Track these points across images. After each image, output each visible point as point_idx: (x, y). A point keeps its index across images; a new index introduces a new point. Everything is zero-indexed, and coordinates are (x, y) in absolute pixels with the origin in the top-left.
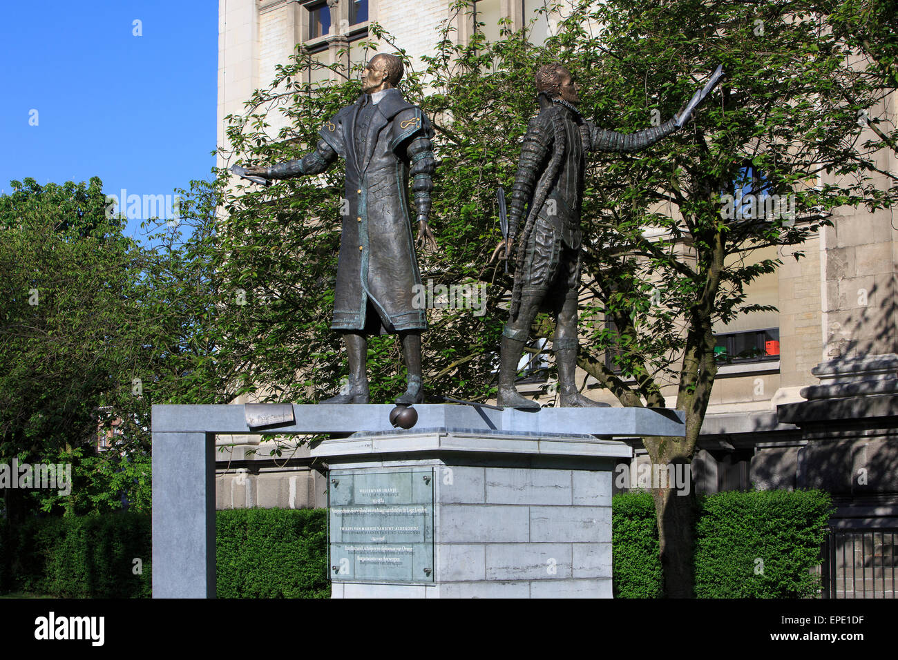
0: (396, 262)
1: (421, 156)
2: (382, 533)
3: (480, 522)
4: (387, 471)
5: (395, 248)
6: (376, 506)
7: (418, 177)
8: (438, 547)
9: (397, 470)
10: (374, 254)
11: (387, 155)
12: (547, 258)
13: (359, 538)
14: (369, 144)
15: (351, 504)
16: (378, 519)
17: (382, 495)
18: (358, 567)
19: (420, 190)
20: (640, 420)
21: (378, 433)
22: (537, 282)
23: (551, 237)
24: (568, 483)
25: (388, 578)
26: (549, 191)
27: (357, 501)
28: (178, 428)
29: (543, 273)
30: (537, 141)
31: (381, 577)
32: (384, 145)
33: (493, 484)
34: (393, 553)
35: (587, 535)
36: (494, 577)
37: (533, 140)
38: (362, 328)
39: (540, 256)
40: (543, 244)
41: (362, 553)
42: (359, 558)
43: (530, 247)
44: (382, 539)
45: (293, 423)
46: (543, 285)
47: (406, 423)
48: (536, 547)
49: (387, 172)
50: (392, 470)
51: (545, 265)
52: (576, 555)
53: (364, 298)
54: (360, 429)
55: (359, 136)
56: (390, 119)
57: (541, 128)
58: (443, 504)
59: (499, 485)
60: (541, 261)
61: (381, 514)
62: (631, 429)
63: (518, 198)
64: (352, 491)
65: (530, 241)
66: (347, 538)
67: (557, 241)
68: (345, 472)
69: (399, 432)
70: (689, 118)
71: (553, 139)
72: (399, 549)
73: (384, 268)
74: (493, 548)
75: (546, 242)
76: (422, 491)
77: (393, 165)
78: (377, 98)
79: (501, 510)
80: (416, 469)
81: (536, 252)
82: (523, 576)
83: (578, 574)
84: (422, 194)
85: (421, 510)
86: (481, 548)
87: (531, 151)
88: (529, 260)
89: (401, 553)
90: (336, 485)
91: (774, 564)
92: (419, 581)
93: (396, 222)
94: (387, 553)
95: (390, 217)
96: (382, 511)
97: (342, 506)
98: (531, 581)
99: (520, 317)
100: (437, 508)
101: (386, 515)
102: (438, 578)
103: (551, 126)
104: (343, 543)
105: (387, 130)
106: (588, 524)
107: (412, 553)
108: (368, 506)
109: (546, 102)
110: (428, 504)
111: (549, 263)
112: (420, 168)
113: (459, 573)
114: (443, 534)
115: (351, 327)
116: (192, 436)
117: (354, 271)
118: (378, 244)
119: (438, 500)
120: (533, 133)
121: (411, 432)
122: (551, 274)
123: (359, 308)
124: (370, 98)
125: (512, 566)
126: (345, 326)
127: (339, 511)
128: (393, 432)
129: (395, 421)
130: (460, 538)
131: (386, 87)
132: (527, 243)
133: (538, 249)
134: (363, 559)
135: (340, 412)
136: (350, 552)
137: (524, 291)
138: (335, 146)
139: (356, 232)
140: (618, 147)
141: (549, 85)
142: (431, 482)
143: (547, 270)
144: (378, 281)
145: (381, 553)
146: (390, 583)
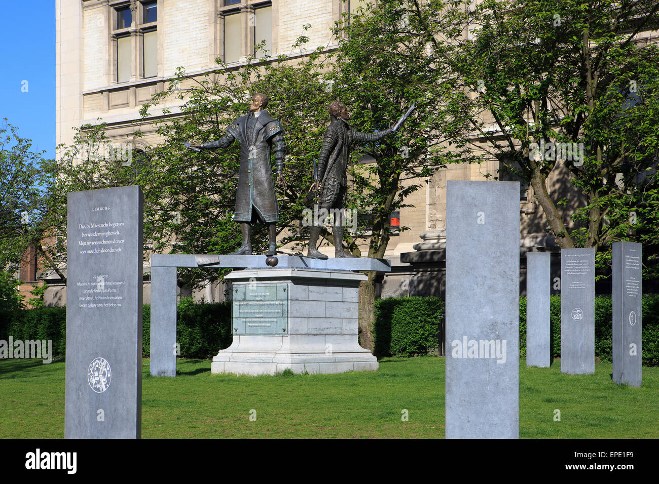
0: (266, 191)
1: (279, 144)
2: (261, 313)
3: (306, 308)
4: (263, 285)
5: (266, 185)
6: (257, 301)
7: (277, 153)
8: (289, 319)
9: (269, 285)
10: (256, 187)
11: (262, 142)
12: (334, 191)
13: (248, 315)
14: (254, 137)
15: (244, 300)
16: (258, 307)
17: (261, 296)
18: (247, 328)
19: (278, 159)
20: (372, 264)
21: (259, 268)
22: (328, 201)
23: (335, 181)
24: (341, 292)
25: (263, 333)
26: (335, 160)
27: (247, 298)
28: (163, 265)
29: (331, 197)
30: (331, 138)
31: (259, 332)
32: (261, 138)
33: (311, 292)
34: (266, 322)
35: (348, 315)
36: (311, 332)
37: (329, 137)
38: (250, 220)
39: (330, 190)
40: (332, 184)
41: (249, 322)
42: (248, 324)
43: (326, 186)
44: (262, 315)
45: (218, 263)
46: (331, 202)
47: (273, 264)
48: (328, 320)
49: (263, 150)
50: (266, 285)
51: (333, 194)
52: (344, 324)
53: (251, 207)
54: (249, 266)
55: (249, 132)
56: (265, 126)
57: (333, 132)
58: (292, 300)
59: (314, 293)
60: (331, 192)
61: (260, 305)
62: (368, 268)
63: (322, 164)
64: (245, 294)
65: (326, 183)
66: (242, 315)
67: (338, 183)
68: (241, 286)
69: (270, 268)
70: (398, 128)
71: (338, 137)
72: (270, 320)
73: (260, 194)
74: (311, 319)
76: (283, 295)
77: (265, 147)
78: (257, 114)
79: (315, 303)
80: (278, 285)
81: (328, 188)
82: (322, 332)
83: (344, 332)
84: (279, 161)
85: (281, 302)
86: (307, 319)
87: (328, 142)
88: (325, 191)
89: (271, 322)
90: (237, 291)
92: (280, 334)
93: (266, 173)
94: (263, 322)
95: (263, 171)
96: (262, 303)
97: (240, 301)
98: (325, 335)
100: (289, 302)
101: (263, 305)
102: (289, 333)
103: (337, 131)
104: (239, 317)
105: (263, 130)
106: (349, 310)
107: (276, 322)
108: (254, 301)
109: (334, 119)
110: (284, 300)
111: (335, 193)
112: (279, 149)
113: (297, 330)
114: (291, 313)
115: (244, 220)
116: (170, 269)
117: (246, 194)
118: (258, 183)
119: (289, 298)
120: (329, 134)
121: (276, 268)
122: (335, 198)
123: (248, 212)
124: (253, 114)
125: (318, 328)
126: (241, 220)
127: (238, 303)
128: (267, 268)
129: (268, 263)
130: (298, 315)
131: (261, 110)
132: (324, 184)
133: (330, 186)
134: (251, 325)
135: (240, 259)
136: (243, 322)
137: (323, 205)
138: (234, 135)
139: (247, 177)
140: (364, 140)
141: (336, 111)
142: (286, 290)
143: (333, 196)
144: (258, 199)
145: (260, 322)
146: (264, 335)
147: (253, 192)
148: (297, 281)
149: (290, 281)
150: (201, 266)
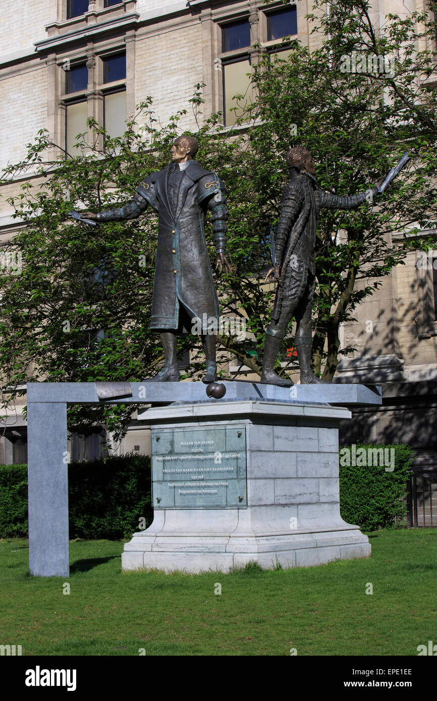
0: (202, 281)
1: (219, 208)
2: (199, 473)
3: (271, 464)
4: (203, 428)
5: (200, 271)
6: (194, 454)
7: (217, 222)
8: (249, 481)
9: (212, 428)
10: (185, 276)
11: (193, 206)
12: (300, 281)
13: (178, 477)
14: (181, 199)
15: (171, 453)
16: (195, 463)
17: (199, 446)
18: (178, 498)
19: (219, 231)
20: (359, 392)
21: (195, 402)
22: (292, 297)
23: (302, 266)
24: (317, 437)
25: (205, 504)
26: (301, 234)
27: (177, 449)
28: (46, 400)
29: (297, 291)
30: (294, 200)
31: (198, 504)
32: (191, 200)
33: (278, 437)
34: (209, 487)
35: (324, 472)
36: (279, 502)
37: (292, 199)
38: (177, 328)
39: (295, 279)
40: (297, 270)
41: (181, 488)
42: (180, 491)
43: (288, 273)
44: (202, 477)
45: (130, 396)
46: (296, 299)
47: (217, 395)
48: (301, 481)
49: (194, 219)
50: (208, 428)
51: (299, 286)
52: (321, 487)
53: (177, 306)
54: (177, 400)
55: (172, 193)
56: (196, 182)
57: (297, 191)
58: (252, 451)
59: (281, 437)
60: (295, 283)
61: (198, 460)
62: (354, 399)
63: (282, 239)
64: (172, 443)
65: (288, 269)
66: (168, 477)
67: (306, 269)
68: (165, 431)
69: (213, 401)
70: (387, 187)
71: (304, 199)
72: (217, 484)
73: (192, 285)
74: (278, 481)
75: (299, 269)
76: (234, 442)
77: (197, 214)
78: (182, 166)
79: (282, 455)
80: (228, 427)
81: (292, 277)
82: (294, 501)
83: (323, 500)
84: (220, 234)
85: (234, 455)
86: (271, 481)
87: (290, 207)
88: (287, 281)
89: (217, 487)
90: (158, 439)
91: (381, 495)
92: (233, 506)
93: (200, 253)
94: (204, 487)
95: (195, 251)
96: (202, 457)
97: (163, 455)
98: (298, 504)
99: (280, 321)
100: (248, 454)
101: (203, 460)
102: (249, 504)
103: (302, 190)
104: (164, 481)
105: (194, 189)
106: (326, 465)
107: (227, 486)
108: (187, 454)
109: (295, 173)
110: (240, 451)
111: (302, 284)
112: (220, 216)
113: (260, 499)
114: (252, 472)
115: (167, 327)
116: (57, 406)
117: (169, 288)
118: (187, 269)
119: (248, 448)
120: (291, 194)
121: (224, 401)
122: (302, 292)
123: (173, 314)
124: (177, 166)
125: (288, 495)
126: (163, 327)
127: (161, 458)
128: (208, 401)
129: (210, 393)
130: (260, 475)
131: (188, 160)
132: (286, 270)
133: (294, 274)
134: (184, 492)
135: (164, 388)
136: (170, 487)
137: (284, 303)
138: (148, 198)
139: (171, 260)
140: (338, 205)
141: (298, 161)
142: (243, 435)
143: (300, 289)
144: (189, 295)
145: (199, 487)
146: (207, 508)
147: (180, 284)
148: (258, 419)
149: (248, 421)
150: (103, 401)
